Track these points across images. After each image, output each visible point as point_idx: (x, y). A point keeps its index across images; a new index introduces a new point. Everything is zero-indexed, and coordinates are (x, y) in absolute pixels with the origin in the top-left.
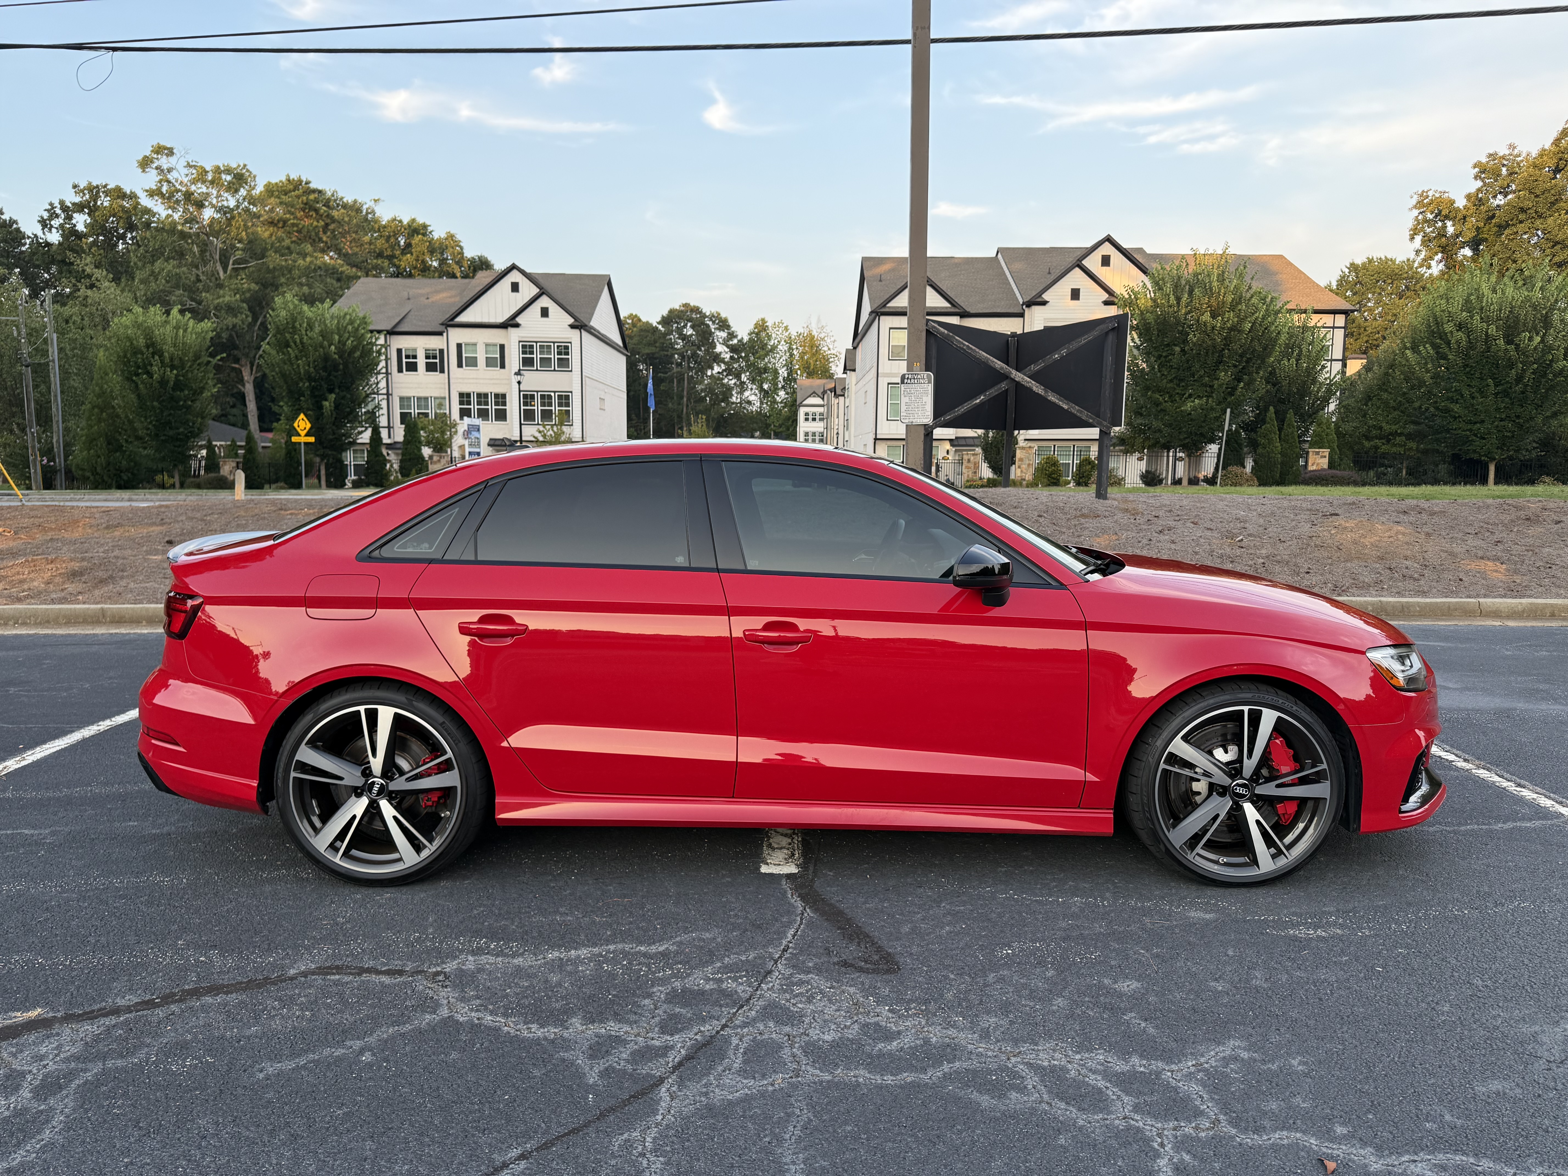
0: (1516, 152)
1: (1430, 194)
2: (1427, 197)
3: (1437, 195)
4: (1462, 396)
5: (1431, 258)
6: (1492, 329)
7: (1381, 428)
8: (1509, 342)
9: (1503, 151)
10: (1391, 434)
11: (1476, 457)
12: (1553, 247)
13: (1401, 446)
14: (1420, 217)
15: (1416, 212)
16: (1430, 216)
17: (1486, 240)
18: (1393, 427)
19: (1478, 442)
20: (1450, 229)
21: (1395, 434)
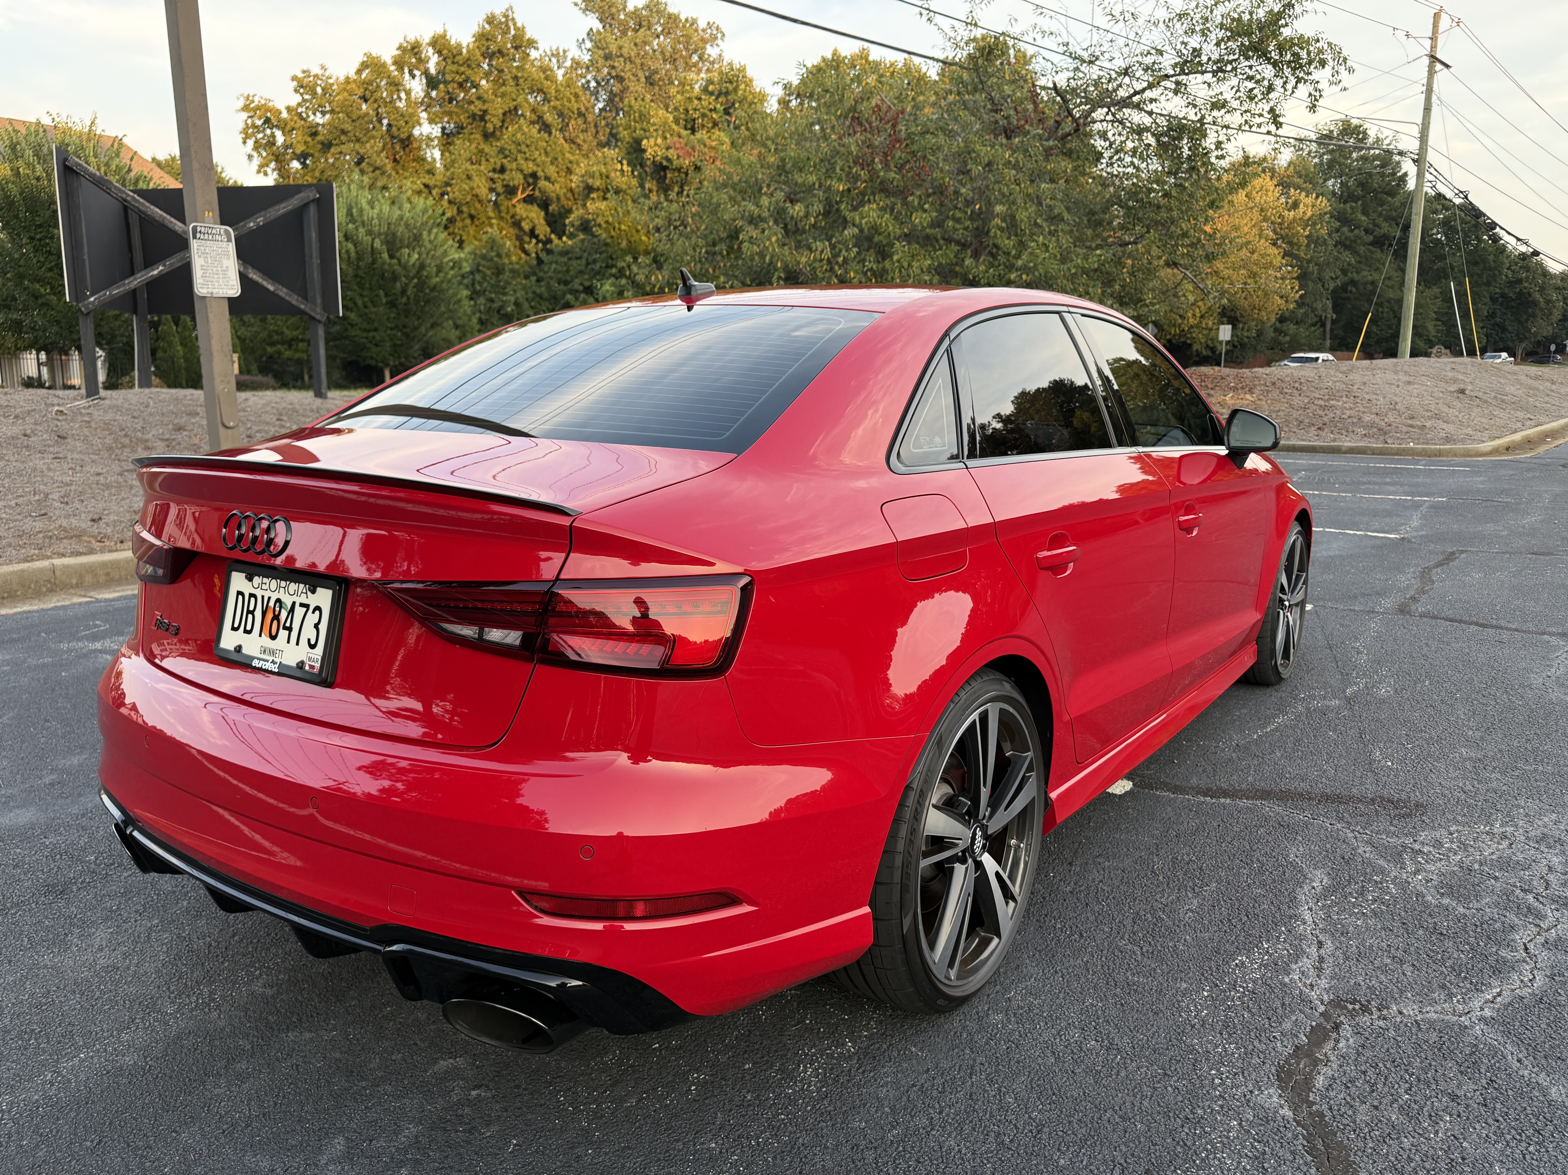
0: (327, 73)
1: (256, 99)
2: (253, 102)
3: (263, 102)
4: (355, 304)
5: (267, 166)
6: (377, 244)
7: (282, 333)
8: (391, 257)
9: (316, 70)
10: (292, 339)
11: (373, 363)
12: (373, 171)
13: (303, 351)
14: (249, 121)
15: (245, 115)
16: (259, 123)
17: (312, 155)
18: (295, 333)
19: (374, 349)
20: (280, 138)
21: (297, 340)
